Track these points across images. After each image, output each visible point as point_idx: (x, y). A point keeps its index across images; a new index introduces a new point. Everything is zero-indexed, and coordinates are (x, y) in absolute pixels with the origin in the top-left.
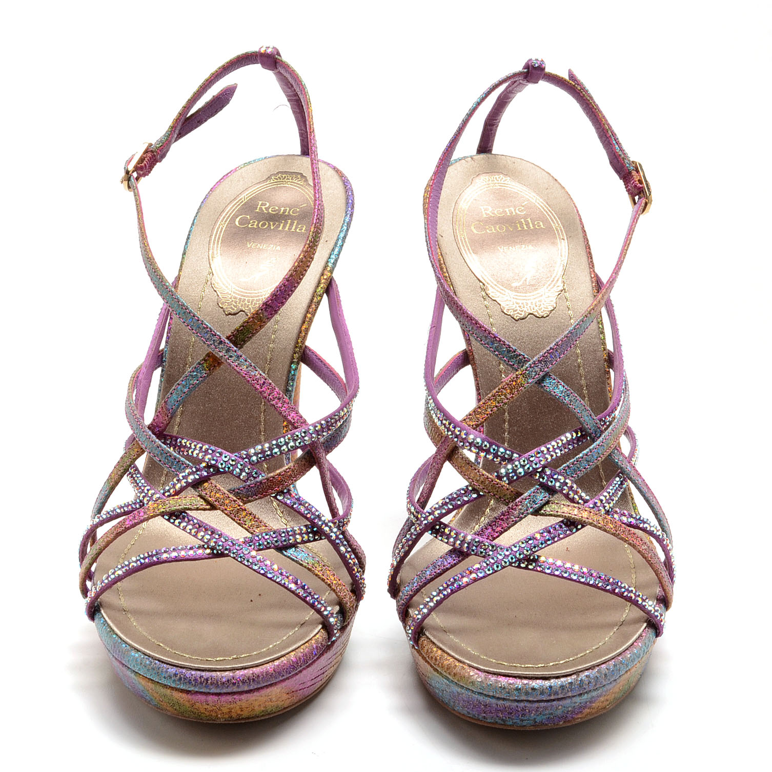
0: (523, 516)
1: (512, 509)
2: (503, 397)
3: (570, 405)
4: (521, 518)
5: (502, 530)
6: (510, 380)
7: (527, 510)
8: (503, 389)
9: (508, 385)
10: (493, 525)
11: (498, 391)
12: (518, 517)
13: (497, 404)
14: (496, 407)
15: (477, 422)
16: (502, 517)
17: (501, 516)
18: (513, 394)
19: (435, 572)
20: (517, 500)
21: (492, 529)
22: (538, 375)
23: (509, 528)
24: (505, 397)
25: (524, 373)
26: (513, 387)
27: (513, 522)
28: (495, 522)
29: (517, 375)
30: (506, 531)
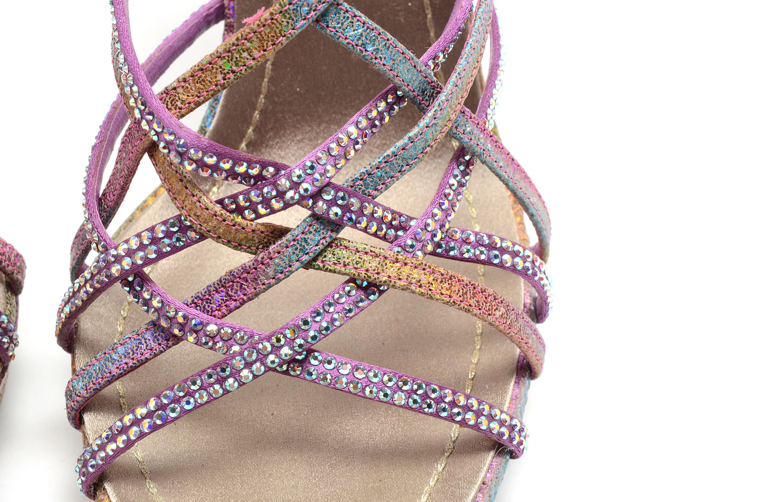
0: (282, 276)
1: (263, 264)
2: (245, 54)
3: (376, 58)
4: (279, 280)
5: (245, 298)
6: (258, 22)
7: (290, 266)
8: (246, 39)
9: (254, 33)
10: (229, 287)
11: (236, 42)
12: (274, 278)
13: (235, 68)
14: (233, 72)
15: (199, 97)
16: (245, 275)
17: (242, 273)
18: (265, 51)
19: (126, 363)
20: (272, 248)
21: (227, 293)
22: (314, 11)
23: (257, 295)
24: (249, 55)
25: (286, 10)
26: (265, 38)
27: (264, 287)
28: (233, 282)
29: (272, 14)
30: (250, 299)
